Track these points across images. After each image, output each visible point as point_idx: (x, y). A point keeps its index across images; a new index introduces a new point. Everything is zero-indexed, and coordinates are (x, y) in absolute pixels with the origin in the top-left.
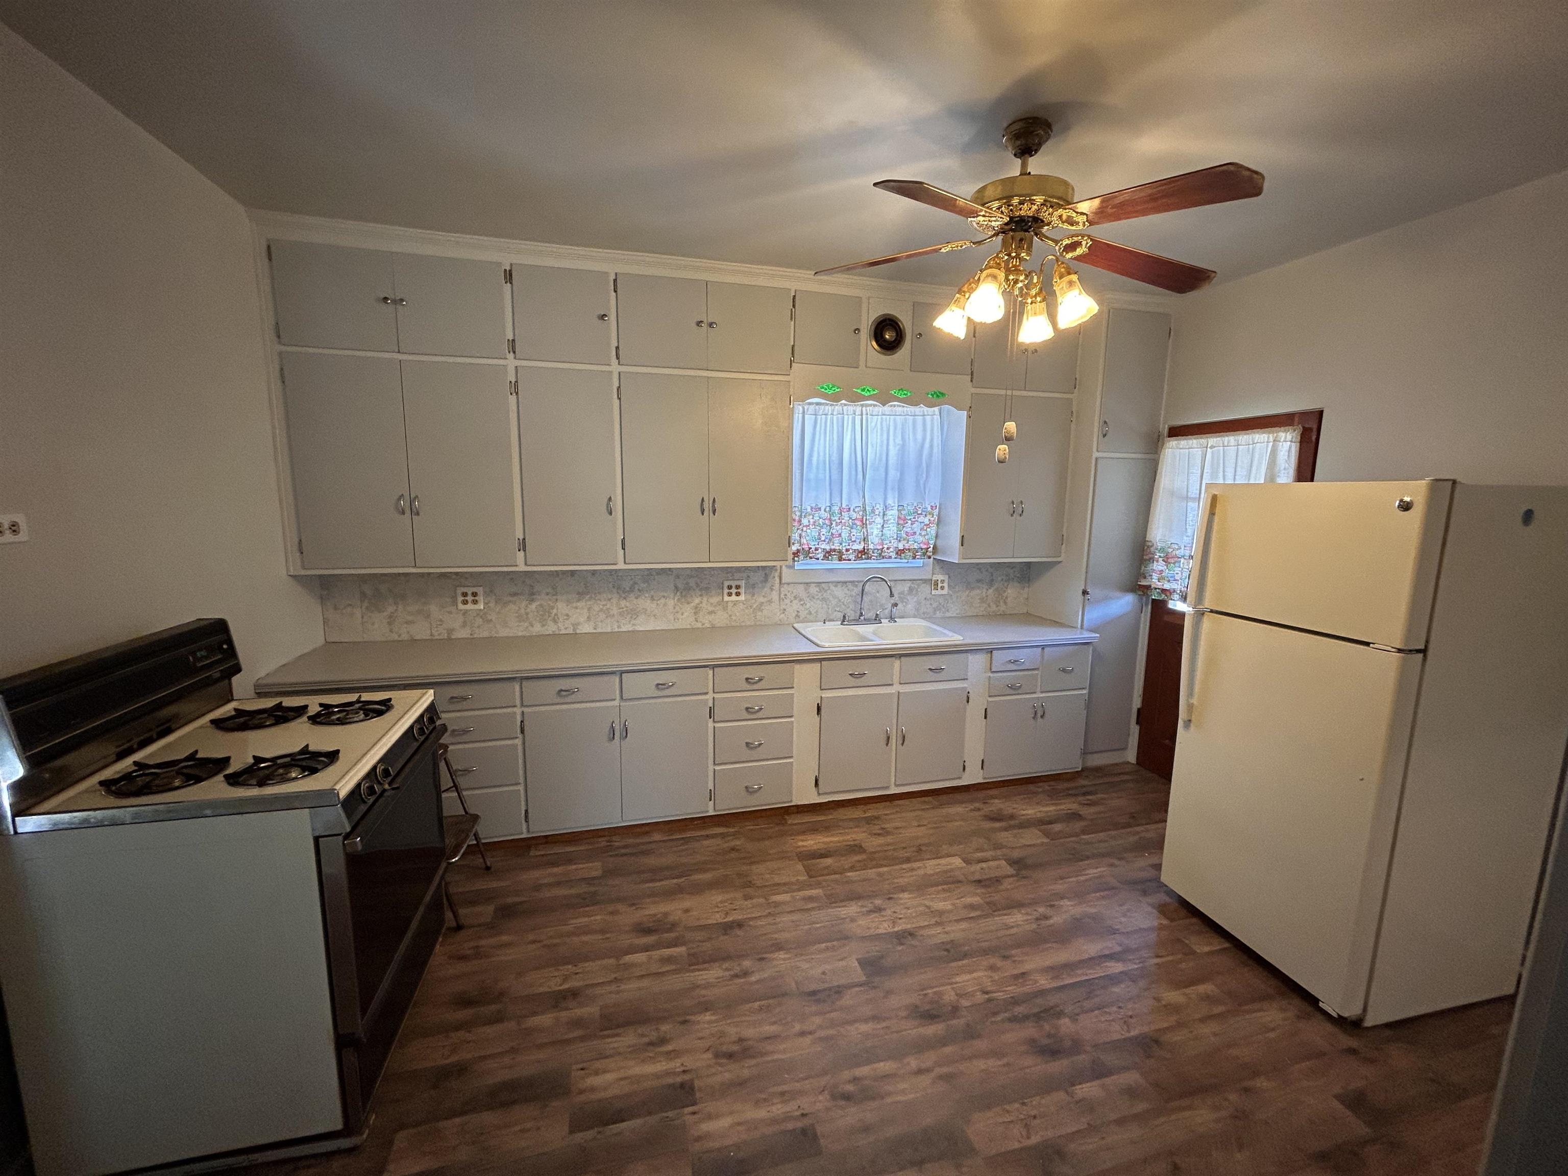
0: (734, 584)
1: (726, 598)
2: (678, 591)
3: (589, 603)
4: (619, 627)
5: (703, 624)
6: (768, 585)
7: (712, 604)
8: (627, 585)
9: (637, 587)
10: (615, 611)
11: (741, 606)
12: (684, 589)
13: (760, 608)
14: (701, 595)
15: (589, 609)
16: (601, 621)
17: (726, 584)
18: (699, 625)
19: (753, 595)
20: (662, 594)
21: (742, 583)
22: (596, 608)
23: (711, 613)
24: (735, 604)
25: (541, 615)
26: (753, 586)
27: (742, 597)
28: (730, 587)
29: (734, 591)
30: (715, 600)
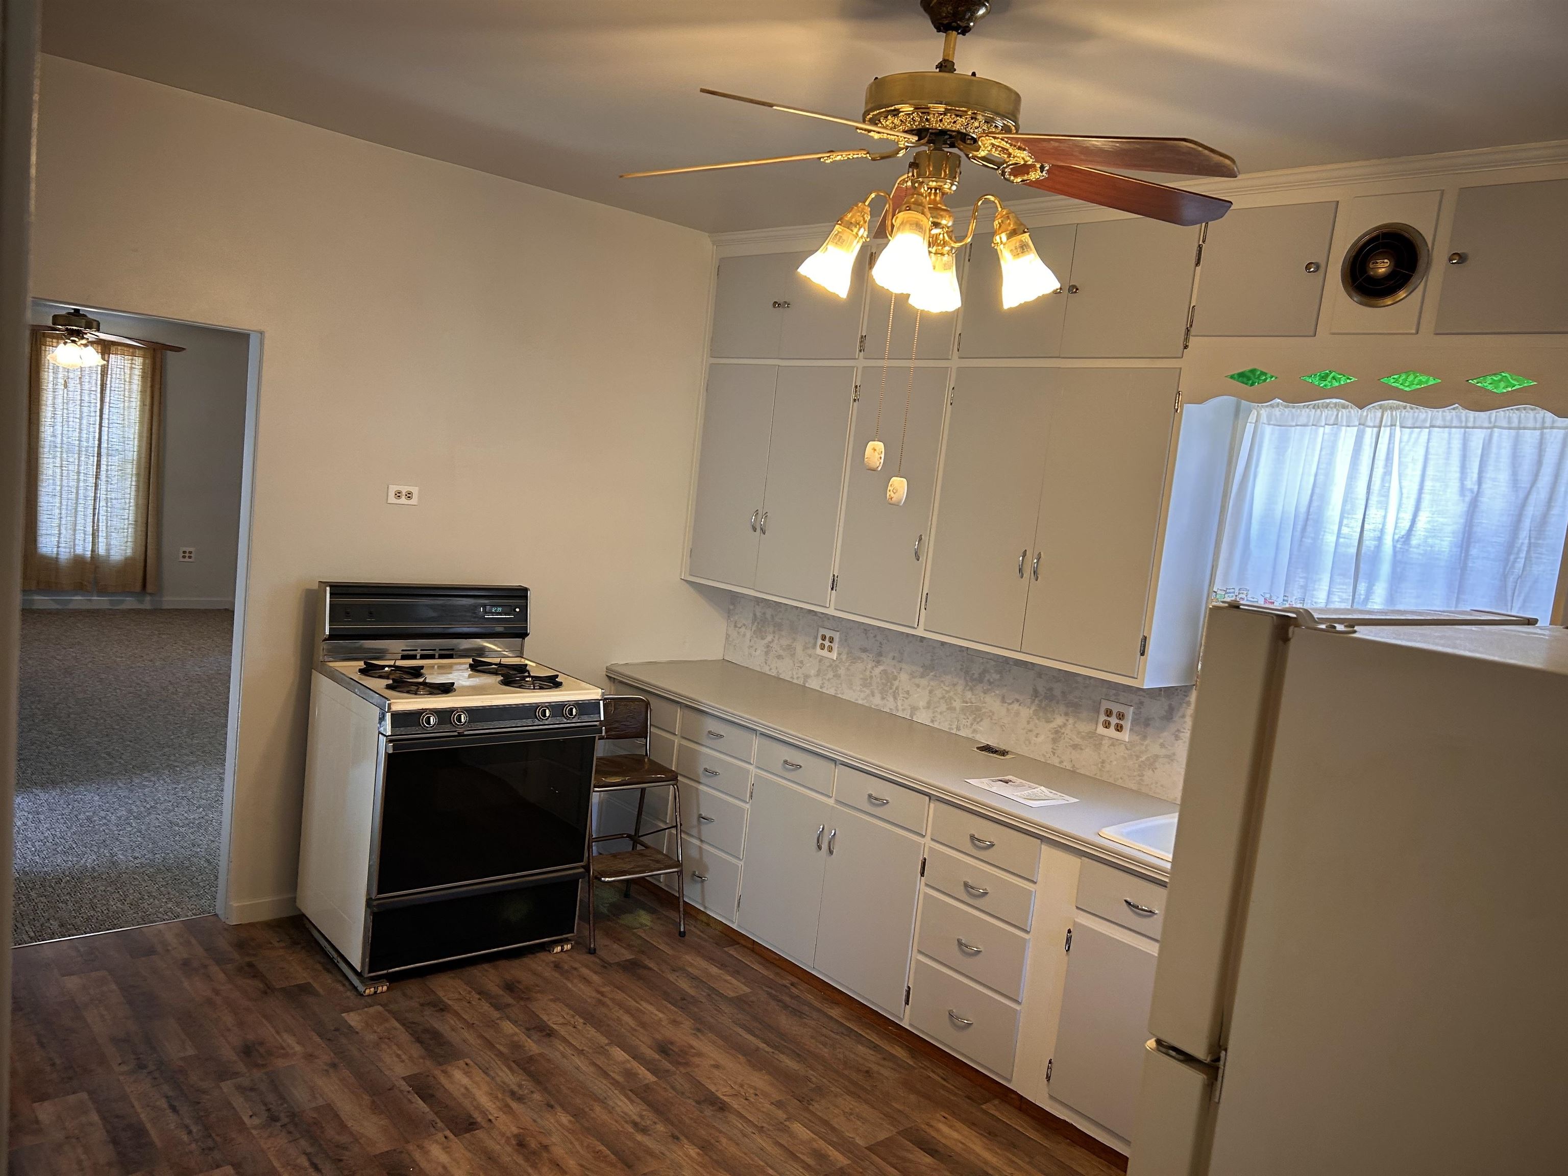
0: (1116, 708)
1: (1101, 730)
2: (1036, 697)
3: (932, 683)
4: (958, 729)
5: (1061, 762)
6: (1173, 727)
7: (1079, 733)
8: (976, 670)
9: (987, 677)
10: (957, 704)
11: (1121, 751)
12: (1046, 698)
13: (1151, 764)
14: (1066, 714)
15: (931, 692)
16: (941, 713)
17: (1105, 705)
18: (1055, 761)
19: (1145, 737)
20: (1017, 696)
21: (1130, 712)
22: (939, 693)
23: (1075, 747)
24: (1113, 745)
25: (883, 683)
26: (1147, 723)
27: (1125, 736)
28: (1109, 713)
29: (1114, 721)
30: (1084, 727)
